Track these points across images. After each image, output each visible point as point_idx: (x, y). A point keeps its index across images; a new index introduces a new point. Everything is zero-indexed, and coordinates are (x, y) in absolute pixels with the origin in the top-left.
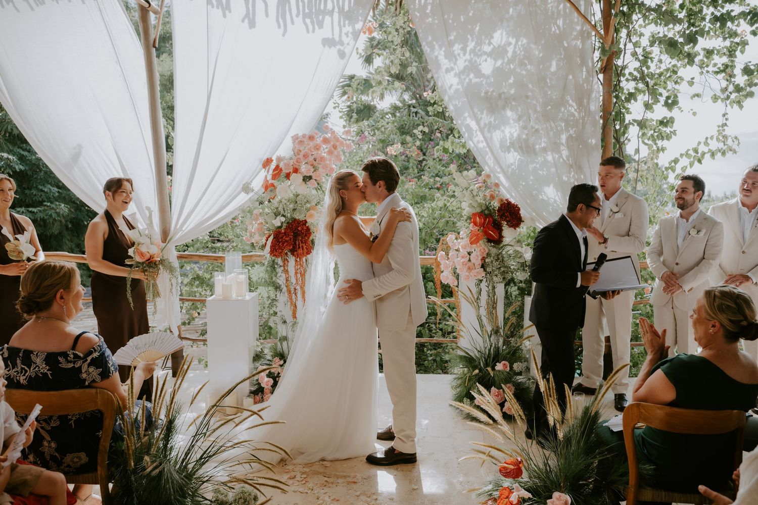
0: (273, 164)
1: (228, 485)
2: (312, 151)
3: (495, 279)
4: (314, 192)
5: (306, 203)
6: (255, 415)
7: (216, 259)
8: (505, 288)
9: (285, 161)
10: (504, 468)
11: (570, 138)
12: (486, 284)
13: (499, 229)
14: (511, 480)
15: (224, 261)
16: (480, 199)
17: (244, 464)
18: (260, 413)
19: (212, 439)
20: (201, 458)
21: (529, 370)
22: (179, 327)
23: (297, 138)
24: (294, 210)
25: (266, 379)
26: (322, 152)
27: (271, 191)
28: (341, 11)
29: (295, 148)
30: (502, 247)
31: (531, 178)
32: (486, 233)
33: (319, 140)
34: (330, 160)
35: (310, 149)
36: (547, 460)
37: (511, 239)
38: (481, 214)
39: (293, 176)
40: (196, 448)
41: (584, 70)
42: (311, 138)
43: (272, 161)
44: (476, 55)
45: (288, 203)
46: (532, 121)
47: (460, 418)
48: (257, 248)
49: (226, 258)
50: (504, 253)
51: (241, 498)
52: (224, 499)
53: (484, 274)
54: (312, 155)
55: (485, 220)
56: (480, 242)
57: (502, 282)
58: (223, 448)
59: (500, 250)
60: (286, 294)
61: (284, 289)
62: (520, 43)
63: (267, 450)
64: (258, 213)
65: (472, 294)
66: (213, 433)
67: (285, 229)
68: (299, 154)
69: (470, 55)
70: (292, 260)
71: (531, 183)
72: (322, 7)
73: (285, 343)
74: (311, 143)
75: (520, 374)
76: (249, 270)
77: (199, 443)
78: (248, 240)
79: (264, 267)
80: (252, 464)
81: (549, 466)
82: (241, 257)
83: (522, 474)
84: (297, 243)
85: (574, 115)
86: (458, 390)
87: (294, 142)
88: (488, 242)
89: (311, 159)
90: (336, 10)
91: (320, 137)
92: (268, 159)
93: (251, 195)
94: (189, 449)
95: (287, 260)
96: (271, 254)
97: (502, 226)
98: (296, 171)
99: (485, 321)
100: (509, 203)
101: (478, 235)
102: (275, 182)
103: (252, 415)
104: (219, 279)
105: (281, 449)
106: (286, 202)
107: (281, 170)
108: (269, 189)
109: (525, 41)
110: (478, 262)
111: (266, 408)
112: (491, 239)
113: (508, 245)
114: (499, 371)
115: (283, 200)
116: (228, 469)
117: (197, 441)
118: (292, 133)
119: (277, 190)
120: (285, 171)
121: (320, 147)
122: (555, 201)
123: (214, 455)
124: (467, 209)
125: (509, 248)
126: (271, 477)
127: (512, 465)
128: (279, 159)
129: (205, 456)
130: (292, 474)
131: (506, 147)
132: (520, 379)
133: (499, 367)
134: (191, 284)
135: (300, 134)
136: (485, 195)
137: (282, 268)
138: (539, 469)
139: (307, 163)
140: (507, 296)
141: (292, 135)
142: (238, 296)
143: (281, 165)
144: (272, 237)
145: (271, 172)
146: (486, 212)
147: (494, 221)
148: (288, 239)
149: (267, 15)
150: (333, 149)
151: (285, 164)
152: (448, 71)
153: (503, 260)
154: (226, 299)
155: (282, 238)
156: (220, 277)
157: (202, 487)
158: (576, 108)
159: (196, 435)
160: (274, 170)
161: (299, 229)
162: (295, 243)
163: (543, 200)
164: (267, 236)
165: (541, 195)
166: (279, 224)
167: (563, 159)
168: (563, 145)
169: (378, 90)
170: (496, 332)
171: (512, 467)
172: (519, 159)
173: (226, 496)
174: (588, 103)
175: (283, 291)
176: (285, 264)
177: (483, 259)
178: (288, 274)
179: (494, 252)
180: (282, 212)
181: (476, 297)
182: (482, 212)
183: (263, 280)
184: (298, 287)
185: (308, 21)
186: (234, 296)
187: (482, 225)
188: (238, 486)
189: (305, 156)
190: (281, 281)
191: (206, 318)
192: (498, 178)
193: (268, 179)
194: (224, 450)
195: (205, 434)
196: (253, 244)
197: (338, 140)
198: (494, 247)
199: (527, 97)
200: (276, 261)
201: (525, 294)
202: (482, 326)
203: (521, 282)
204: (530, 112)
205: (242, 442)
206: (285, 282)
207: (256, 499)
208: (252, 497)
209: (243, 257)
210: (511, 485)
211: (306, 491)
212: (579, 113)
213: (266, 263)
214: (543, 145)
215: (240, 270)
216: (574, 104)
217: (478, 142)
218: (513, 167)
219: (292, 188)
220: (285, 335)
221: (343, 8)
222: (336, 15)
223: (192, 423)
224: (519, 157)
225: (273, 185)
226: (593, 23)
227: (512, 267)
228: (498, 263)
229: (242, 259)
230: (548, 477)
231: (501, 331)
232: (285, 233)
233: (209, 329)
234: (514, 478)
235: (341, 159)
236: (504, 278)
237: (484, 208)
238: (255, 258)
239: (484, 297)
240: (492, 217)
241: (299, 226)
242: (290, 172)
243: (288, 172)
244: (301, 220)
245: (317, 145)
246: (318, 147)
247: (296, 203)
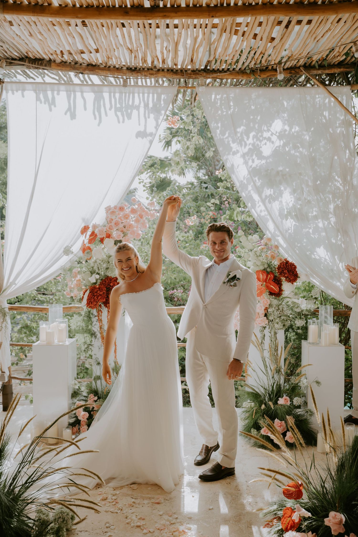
0: (89, 230)
1: (50, 506)
2: (121, 220)
3: (276, 325)
6: (73, 446)
7: (41, 310)
8: (285, 333)
9: (100, 228)
10: (287, 490)
11: (336, 208)
12: (269, 330)
13: (279, 283)
14: (293, 501)
15: (48, 312)
16: (263, 258)
17: (63, 488)
18: (77, 444)
19: (36, 465)
20: (26, 483)
21: (307, 404)
22: (9, 368)
23: (110, 209)
24: (107, 268)
25: (83, 413)
26: (130, 221)
27: (88, 253)
28: (146, 106)
29: (108, 217)
30: (282, 299)
31: (305, 240)
32: (267, 287)
33: (127, 211)
34: (137, 227)
35: (120, 218)
36: (324, 483)
37: (289, 292)
38: (264, 271)
39: (106, 240)
40: (22, 473)
41: (347, 152)
42: (121, 209)
43: (89, 228)
44: (258, 139)
45: (102, 263)
46: (305, 193)
47: (248, 446)
48: (75, 301)
49: (50, 309)
50: (283, 303)
51: (60, 518)
52: (46, 518)
53: (267, 322)
54: (122, 223)
55: (267, 276)
56: (263, 295)
57: (282, 329)
58: (45, 474)
59: (280, 301)
60: (100, 339)
61: (99, 335)
62: (293, 130)
63: (82, 475)
64: (77, 272)
65: (257, 338)
66: (37, 460)
67: (100, 285)
68: (111, 222)
69: (253, 139)
70: (105, 311)
71: (304, 244)
72: (130, 103)
73: (99, 382)
74: (122, 213)
75: (299, 407)
76: (69, 320)
77: (25, 470)
78: (68, 295)
79: (82, 317)
80: (70, 488)
81: (326, 489)
82: (62, 309)
83: (302, 496)
85: (339, 189)
86: (247, 421)
87: (107, 212)
88: (270, 295)
89: (121, 226)
90: (142, 105)
91: (129, 208)
92: (85, 227)
93: (71, 256)
94: (16, 475)
95: (101, 311)
96: (87, 306)
97: (281, 282)
98: (109, 236)
99: (268, 361)
100: (287, 262)
101: (261, 289)
102: (92, 246)
103: (70, 445)
104: (43, 327)
105: (95, 474)
106: (100, 262)
107: (96, 235)
108: (86, 252)
109: (297, 128)
110: (262, 312)
111: (83, 439)
112: (273, 292)
113: (287, 297)
114: (281, 405)
115: (98, 261)
116: (49, 492)
117: (23, 468)
118: (105, 204)
119: (93, 252)
120: (99, 237)
121: (129, 216)
122: (326, 260)
123: (37, 480)
124: (252, 267)
125: (288, 299)
126: (87, 499)
127: (293, 487)
128: (95, 227)
129: (29, 481)
130: (105, 496)
131: (284, 216)
132: (299, 411)
133: (281, 401)
134: (20, 331)
135: (112, 206)
136: (267, 256)
137: (97, 318)
138: (317, 491)
139: (118, 230)
140: (287, 341)
141: (105, 207)
142: (59, 342)
143: (96, 231)
144: (88, 292)
145: (88, 236)
146: (269, 270)
147: (275, 277)
148: (101, 293)
149: (85, 109)
150: (139, 218)
151: (100, 231)
152: (235, 153)
153: (283, 310)
154: (49, 344)
155: (97, 292)
156: (44, 326)
157: (27, 508)
158: (341, 183)
159: (22, 463)
160: (91, 235)
163: (315, 259)
164: (84, 290)
165: (314, 255)
166: (95, 281)
167: (332, 225)
168: (331, 213)
169: (177, 169)
170: (278, 371)
171: (293, 489)
172: (295, 225)
173: (47, 516)
174: (351, 179)
175: (97, 337)
176: (99, 314)
177: (266, 309)
178: (102, 323)
179: (275, 303)
180: (97, 271)
181: (260, 342)
182: (264, 269)
183: (81, 328)
185: (119, 114)
186: (56, 341)
187: (265, 281)
188: (57, 507)
189: (117, 224)
190: (96, 328)
191: (32, 360)
192: (278, 241)
193: (85, 243)
194: (46, 476)
195: (30, 462)
196: (72, 297)
197: (144, 211)
198: (275, 299)
199: (300, 174)
200: (91, 312)
201: (302, 339)
202: (266, 366)
203: (298, 328)
204: (303, 186)
205: (62, 469)
206: (99, 329)
207: (72, 518)
208: (70, 517)
209: (63, 308)
210: (293, 505)
211: (116, 511)
212: (344, 187)
213: (83, 313)
214: (315, 213)
215: (61, 320)
216: (339, 179)
217: (261, 211)
218: (290, 231)
219: (105, 250)
220: (99, 375)
221: (148, 104)
222: (142, 110)
223: (19, 452)
224: (294, 223)
225: (89, 248)
226: (353, 113)
227: (291, 316)
228: (278, 312)
229: (63, 310)
230: (325, 498)
231: (282, 370)
232: (99, 288)
233: (34, 370)
234: (295, 499)
235: (146, 226)
236: (284, 325)
237: (266, 266)
238: (74, 309)
239: (267, 341)
240: (273, 274)
241: (111, 283)
242: (104, 237)
243: (102, 237)
244: (113, 277)
245: (126, 215)
246: (127, 217)
247: (109, 262)
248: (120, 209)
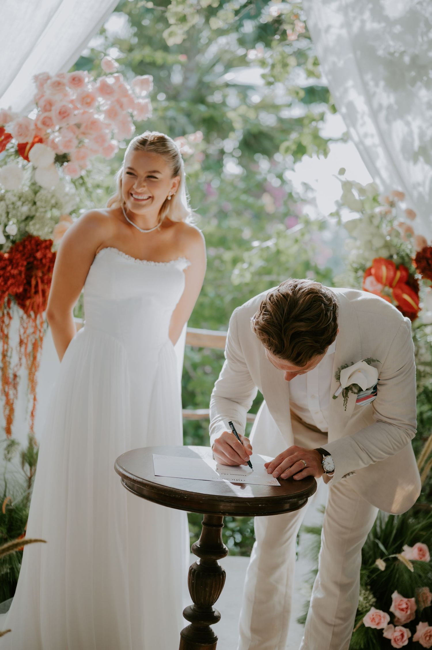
2: (75, 107)
4: (69, 188)
5: (53, 206)
9: (20, 120)
16: (384, 234)
23: (46, 79)
24: (29, 218)
26: (95, 111)
29: (42, 95)
30: (418, 326)
32: (397, 297)
33: (91, 87)
34: (109, 129)
35: (73, 102)
38: (389, 262)
39: (34, 150)
42: (76, 81)
45: (19, 203)
54: (76, 114)
55: (395, 273)
67: (10, 253)
70: (18, 316)
74: (76, 91)
84: (33, 282)
87: (39, 85)
89: (73, 121)
95: (8, 314)
98: (40, 141)
106: (15, 199)
107: (9, 136)
115: (9, 196)
120: (16, 140)
121: (93, 100)
124: (356, 251)
133: (409, 553)
136: (394, 229)
139: (63, 128)
141: (36, 72)
143: (10, 128)
146: (397, 259)
147: (409, 276)
148: (15, 272)
150: (117, 107)
151: (18, 127)
161: (39, 255)
162: (29, 283)
176: (4, 321)
178: (7, 343)
182: (389, 257)
184: (23, 373)
187: (390, 282)
189: (63, 114)
232: (10, 260)
235: (129, 130)
240: (406, 269)
241: (37, 251)
242: (27, 144)
243: (24, 141)
244: (42, 238)
245: (88, 96)
246: (89, 100)
247: (35, 203)
248: (74, 79)
